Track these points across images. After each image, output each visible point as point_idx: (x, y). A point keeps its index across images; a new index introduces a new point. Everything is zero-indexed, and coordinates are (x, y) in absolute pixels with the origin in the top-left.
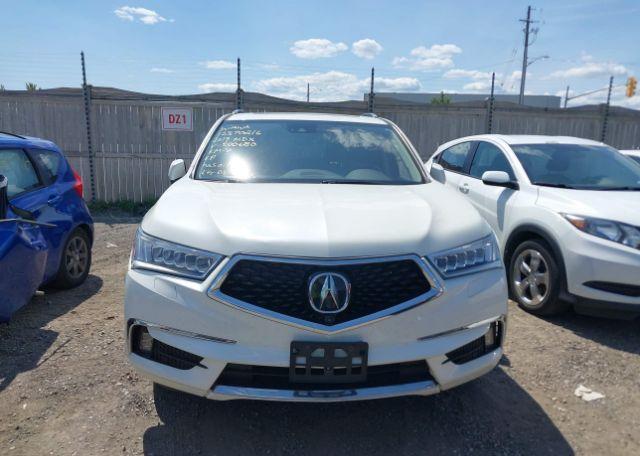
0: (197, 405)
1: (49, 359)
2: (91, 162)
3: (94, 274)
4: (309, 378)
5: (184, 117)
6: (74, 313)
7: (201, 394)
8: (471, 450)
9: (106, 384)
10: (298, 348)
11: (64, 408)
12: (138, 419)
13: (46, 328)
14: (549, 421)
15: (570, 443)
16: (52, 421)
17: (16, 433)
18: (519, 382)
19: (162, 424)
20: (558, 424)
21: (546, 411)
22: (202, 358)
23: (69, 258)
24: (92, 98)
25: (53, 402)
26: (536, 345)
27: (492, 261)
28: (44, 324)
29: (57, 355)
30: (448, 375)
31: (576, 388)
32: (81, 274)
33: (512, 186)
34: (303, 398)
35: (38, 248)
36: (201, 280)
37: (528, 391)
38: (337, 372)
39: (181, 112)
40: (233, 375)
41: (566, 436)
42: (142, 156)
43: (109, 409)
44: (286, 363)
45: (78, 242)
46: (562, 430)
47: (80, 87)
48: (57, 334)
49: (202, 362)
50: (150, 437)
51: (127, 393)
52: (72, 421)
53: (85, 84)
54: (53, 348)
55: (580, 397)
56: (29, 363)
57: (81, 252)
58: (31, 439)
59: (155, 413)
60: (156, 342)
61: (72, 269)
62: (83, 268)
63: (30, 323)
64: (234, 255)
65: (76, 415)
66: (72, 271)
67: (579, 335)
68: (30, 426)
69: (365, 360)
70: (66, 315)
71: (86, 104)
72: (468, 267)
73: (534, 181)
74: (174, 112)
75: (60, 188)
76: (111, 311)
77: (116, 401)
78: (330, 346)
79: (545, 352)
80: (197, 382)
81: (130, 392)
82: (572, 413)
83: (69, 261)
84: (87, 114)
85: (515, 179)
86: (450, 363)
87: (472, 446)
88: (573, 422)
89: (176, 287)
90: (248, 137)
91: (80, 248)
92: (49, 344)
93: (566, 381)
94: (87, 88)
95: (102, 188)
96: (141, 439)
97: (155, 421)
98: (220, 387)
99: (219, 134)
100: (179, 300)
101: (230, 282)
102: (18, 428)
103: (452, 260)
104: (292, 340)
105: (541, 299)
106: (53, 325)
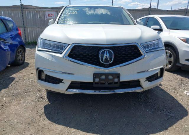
0: (61, 98)
1: (12, 85)
2: (24, 29)
3: (27, 62)
4: (99, 85)
5: (53, 14)
6: (20, 72)
7: (63, 92)
8: (153, 110)
9: (31, 92)
10: (96, 75)
11: (18, 99)
12: (42, 102)
13: (12, 77)
14: (177, 101)
15: (185, 108)
16: (14, 103)
17: (2, 107)
18: (165, 90)
19: (50, 104)
20: (180, 102)
21: (176, 98)
22: (63, 80)
23: (18, 56)
24: (23, 9)
25: (14, 98)
26: (169, 80)
27: (161, 47)
28: (11, 75)
29: (15, 84)
30: (146, 85)
31: (184, 91)
32: (22, 61)
33: (161, 30)
34: (97, 92)
35: (7, 51)
36: (61, 53)
37: (169, 93)
38: (109, 83)
39: (52, 13)
40: (73, 85)
41: (183, 106)
42: (41, 27)
43: (32, 99)
44: (92, 81)
45: (21, 51)
46: (182, 104)
47: (20, 5)
48: (15, 78)
49: (63, 81)
50: (46, 107)
51: (38, 94)
52: (20, 103)
53: (21, 4)
54: (14, 82)
55: (186, 94)
56: (6, 86)
57: (22, 54)
58: (6, 109)
59: (47, 100)
60: (46, 75)
61: (19, 59)
62: (23, 59)
63: (7, 75)
64: (73, 44)
65: (21, 101)
66: (19, 60)
67: (183, 77)
68: (6, 104)
69: (119, 80)
70: (18, 73)
71: (22, 10)
72: (153, 49)
73: (168, 28)
74: (50, 13)
75: (14, 33)
76: (32, 72)
77: (34, 97)
78: (107, 75)
79: (172, 82)
80: (61, 88)
81: (39, 94)
82: (184, 99)
83: (18, 57)
84: (22, 14)
85: (162, 28)
86: (147, 81)
87: (153, 109)
88: (185, 101)
89: (52, 56)
90: (75, 11)
91: (22, 53)
92: (13, 81)
93: (181, 90)
94: (22, 5)
95: (28, 37)
96: (43, 108)
97: (48, 103)
98: (69, 90)
99: (65, 10)
100: (54, 60)
101: (71, 53)
102: (2, 105)
103: (148, 47)
104: (94, 73)
105: (170, 66)
106: (14, 76)
